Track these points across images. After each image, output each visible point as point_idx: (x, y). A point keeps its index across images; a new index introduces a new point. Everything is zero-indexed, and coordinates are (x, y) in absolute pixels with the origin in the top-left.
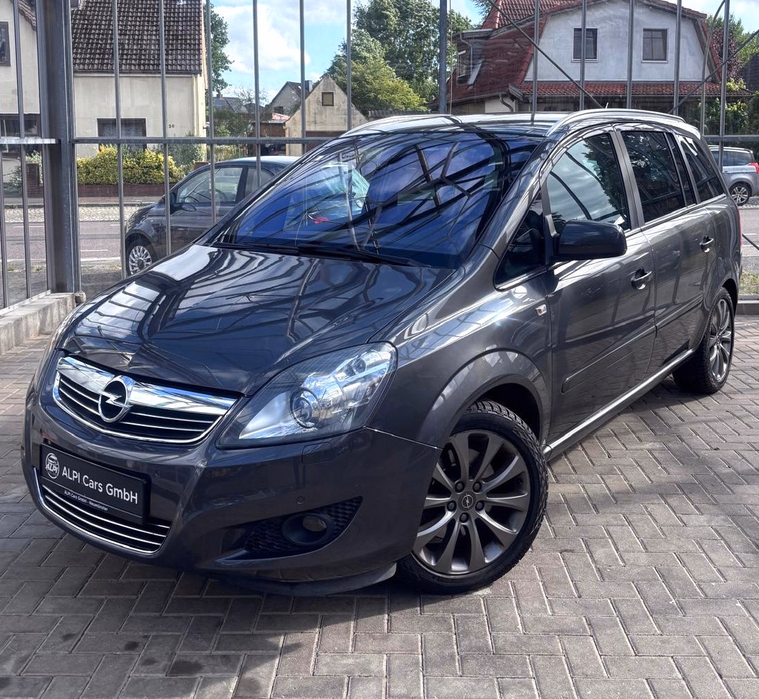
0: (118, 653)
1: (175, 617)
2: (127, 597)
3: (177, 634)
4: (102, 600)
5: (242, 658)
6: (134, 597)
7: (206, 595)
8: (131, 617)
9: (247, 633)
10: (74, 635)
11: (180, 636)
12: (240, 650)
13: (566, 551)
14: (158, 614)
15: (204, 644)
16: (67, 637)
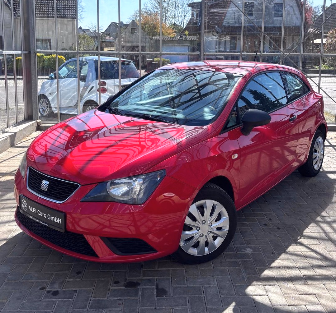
5: (155, 280)
9: (155, 269)
10: (80, 272)
11: (126, 271)
12: (154, 277)
15: (138, 274)
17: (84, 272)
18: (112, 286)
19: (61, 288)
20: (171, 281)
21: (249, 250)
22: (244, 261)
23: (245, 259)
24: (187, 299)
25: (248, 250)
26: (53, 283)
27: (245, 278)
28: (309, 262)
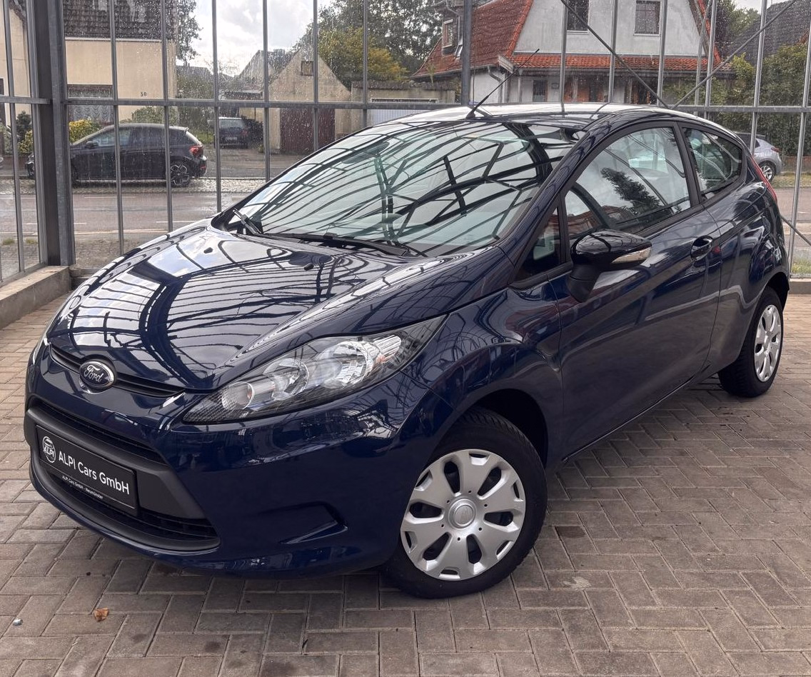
0: (199, 655)
1: (251, 614)
2: (194, 593)
3: (259, 633)
4: (168, 597)
5: (337, 659)
6: (202, 593)
7: (281, 590)
8: (204, 614)
9: (337, 631)
10: (145, 635)
11: (262, 636)
12: (334, 650)
13: (658, 538)
14: (233, 611)
15: (292, 643)
16: (138, 638)
17: (154, 635)
20: (377, 662)
21: (580, 584)
22: (570, 611)
23: (573, 605)
25: (577, 582)
27: (572, 656)
28: (738, 615)
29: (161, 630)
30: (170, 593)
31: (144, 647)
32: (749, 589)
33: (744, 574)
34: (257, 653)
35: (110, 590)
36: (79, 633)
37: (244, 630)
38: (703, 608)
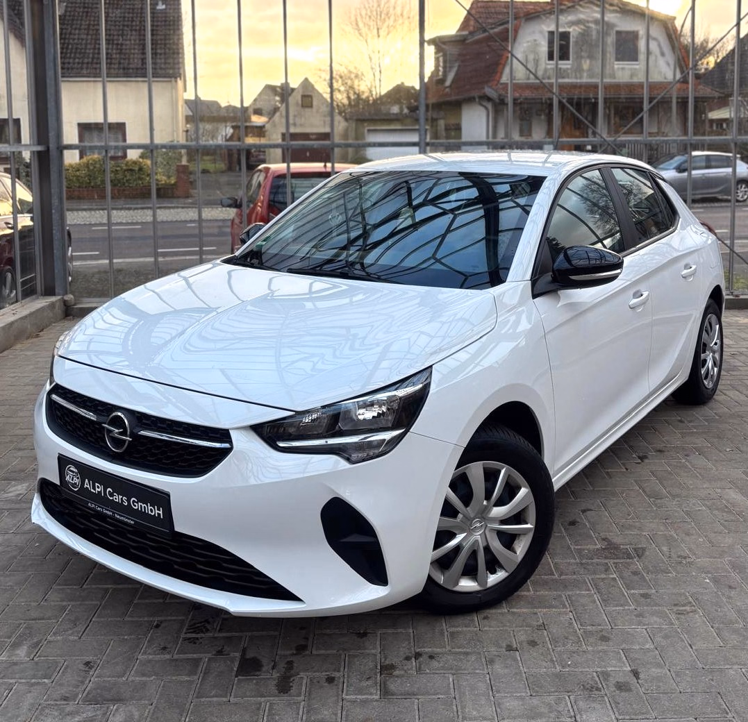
3: (181, 618)
4: (106, 590)
5: (244, 639)
8: (136, 604)
11: (184, 620)
12: (241, 632)
17: (91, 621)
18: (145, 653)
19: (32, 656)
20: (277, 641)
24: (304, 681)
26: (16, 645)
27: (446, 633)
28: (599, 598)
29: (98, 617)
30: (110, 586)
31: (80, 631)
32: (615, 576)
33: (614, 563)
34: (176, 635)
35: (59, 585)
36: (26, 620)
37: (168, 616)
38: (570, 593)
